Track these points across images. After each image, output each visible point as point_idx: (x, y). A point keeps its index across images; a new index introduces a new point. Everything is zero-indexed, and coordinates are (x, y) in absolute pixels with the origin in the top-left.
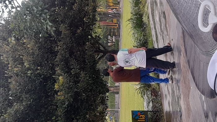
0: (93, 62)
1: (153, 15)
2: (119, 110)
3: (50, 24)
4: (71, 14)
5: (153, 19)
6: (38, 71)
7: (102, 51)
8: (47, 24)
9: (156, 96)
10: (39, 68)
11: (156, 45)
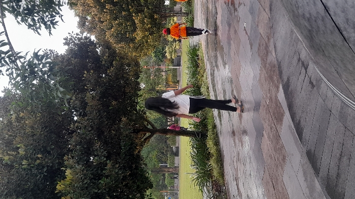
0: (129, 145)
1: (214, 86)
2: (178, 192)
3: (62, 89)
4: (105, 81)
5: (213, 88)
6: (38, 161)
7: (149, 130)
8: (57, 89)
9: (220, 192)
10: (39, 156)
11: (219, 121)
